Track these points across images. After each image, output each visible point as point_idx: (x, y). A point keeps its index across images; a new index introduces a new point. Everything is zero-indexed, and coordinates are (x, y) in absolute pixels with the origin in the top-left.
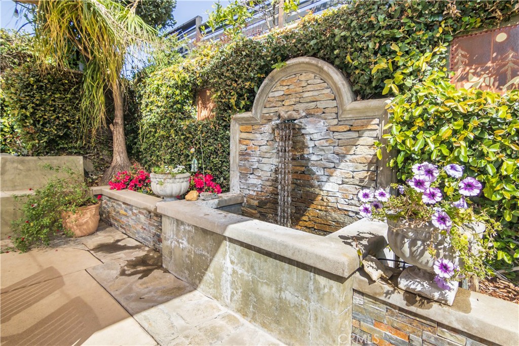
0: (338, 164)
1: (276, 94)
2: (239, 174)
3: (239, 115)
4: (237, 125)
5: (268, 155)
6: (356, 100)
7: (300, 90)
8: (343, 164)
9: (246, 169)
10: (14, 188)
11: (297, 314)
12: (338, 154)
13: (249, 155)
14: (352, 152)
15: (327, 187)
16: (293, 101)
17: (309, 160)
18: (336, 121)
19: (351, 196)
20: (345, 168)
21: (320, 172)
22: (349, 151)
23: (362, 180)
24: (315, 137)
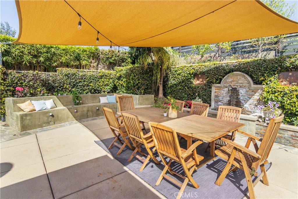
0: (249, 100)
1: (229, 80)
2: (214, 102)
3: (215, 85)
4: (214, 88)
5: (226, 97)
6: (254, 84)
7: (238, 80)
8: (250, 100)
9: (217, 100)
10: (141, 105)
11: (244, 129)
12: (249, 97)
13: (219, 96)
14: (253, 97)
15: (245, 106)
16: (235, 83)
17: (240, 98)
18: (248, 89)
19: (252, 108)
20: (251, 101)
21: (243, 102)
22: (252, 97)
23: (255, 104)
24: (242, 93)
